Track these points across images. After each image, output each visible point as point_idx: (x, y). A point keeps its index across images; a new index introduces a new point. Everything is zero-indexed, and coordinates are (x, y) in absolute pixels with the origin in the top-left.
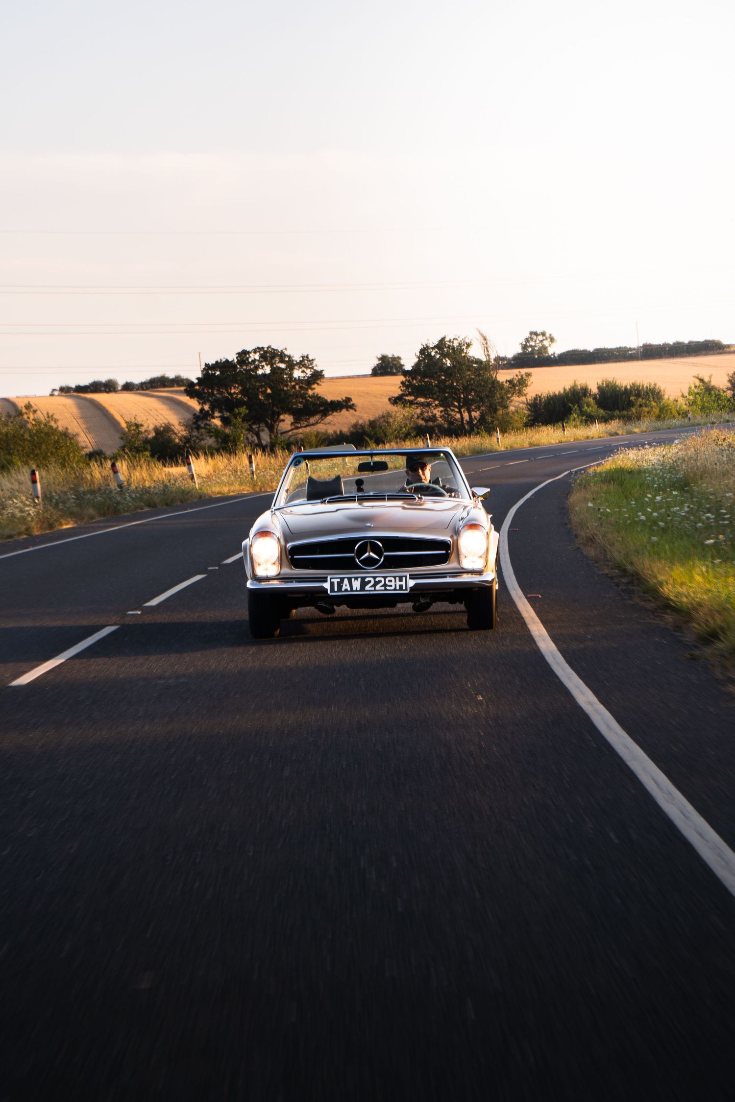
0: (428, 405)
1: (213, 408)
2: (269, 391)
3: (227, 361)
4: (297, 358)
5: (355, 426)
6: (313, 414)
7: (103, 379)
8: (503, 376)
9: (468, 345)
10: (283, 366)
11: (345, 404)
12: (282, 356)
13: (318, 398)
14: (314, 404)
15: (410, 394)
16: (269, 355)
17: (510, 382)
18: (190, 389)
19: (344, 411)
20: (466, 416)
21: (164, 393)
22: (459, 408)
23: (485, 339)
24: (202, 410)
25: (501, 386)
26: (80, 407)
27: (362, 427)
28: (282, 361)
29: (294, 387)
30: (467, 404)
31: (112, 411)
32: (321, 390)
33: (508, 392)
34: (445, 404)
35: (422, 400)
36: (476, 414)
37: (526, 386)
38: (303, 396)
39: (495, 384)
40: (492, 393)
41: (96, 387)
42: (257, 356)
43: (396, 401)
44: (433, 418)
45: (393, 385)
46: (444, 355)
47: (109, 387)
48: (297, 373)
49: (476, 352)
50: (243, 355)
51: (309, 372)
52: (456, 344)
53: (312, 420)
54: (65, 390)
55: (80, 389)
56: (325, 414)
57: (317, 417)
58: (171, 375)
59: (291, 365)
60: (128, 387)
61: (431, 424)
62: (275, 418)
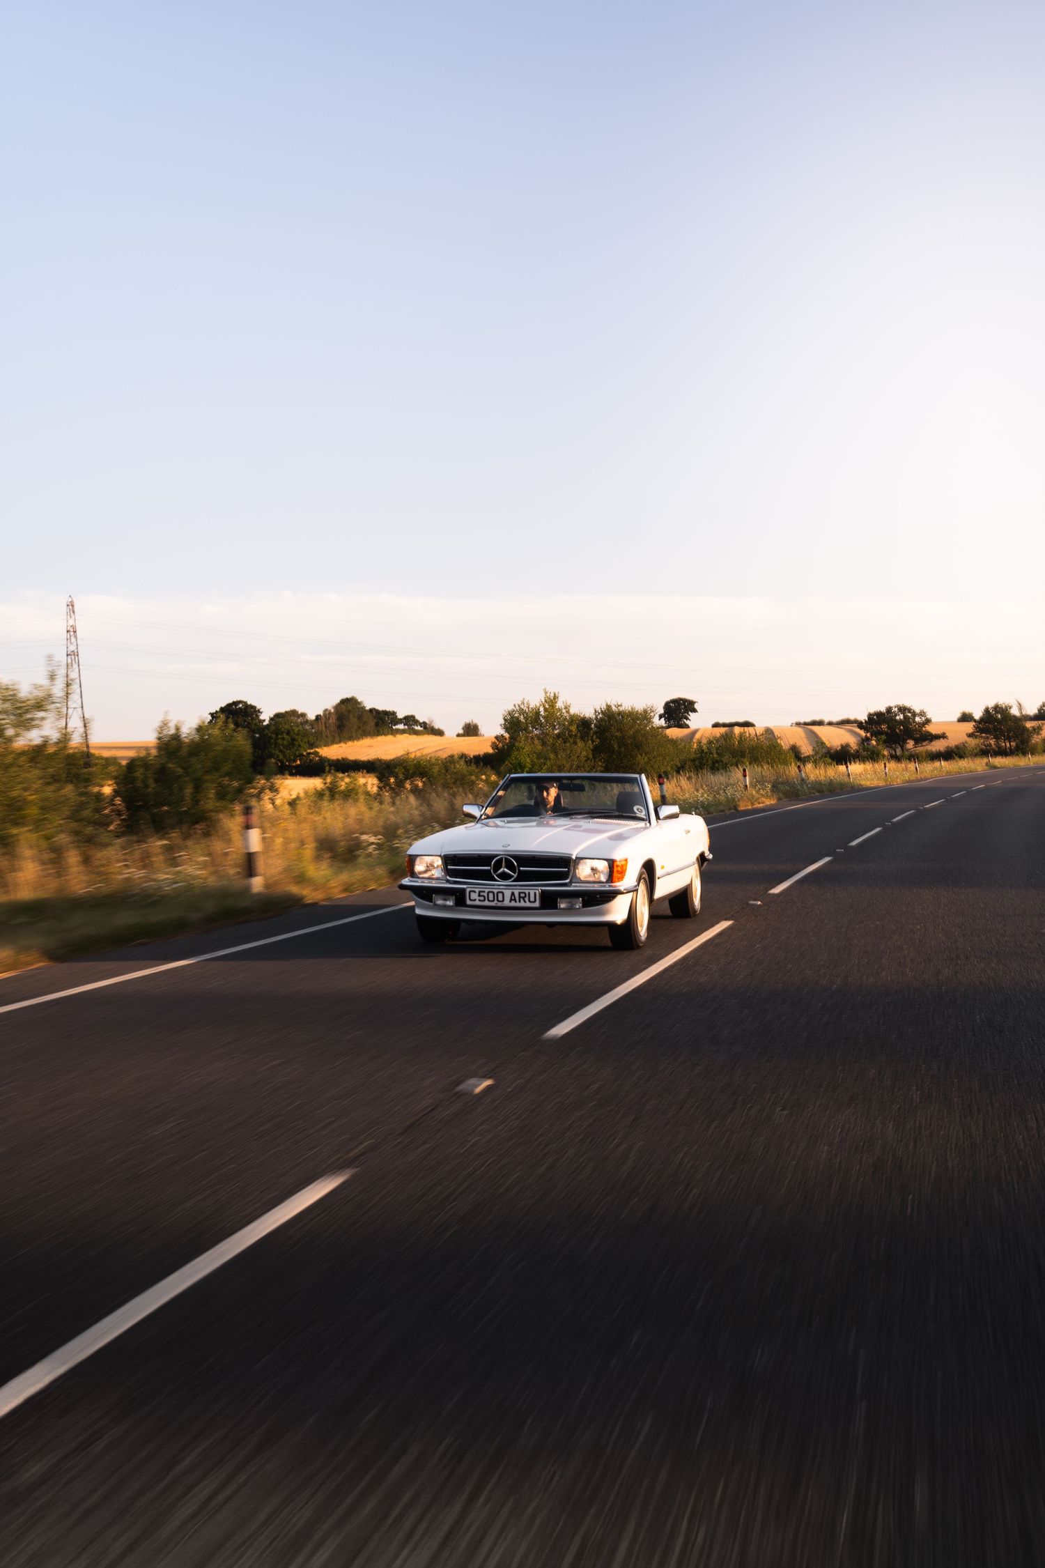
0: (988, 738)
1: (872, 735)
2: (902, 727)
3: (880, 712)
4: (917, 711)
5: (948, 747)
6: (924, 740)
7: (817, 718)
8: (1029, 725)
9: (1010, 708)
10: (910, 715)
11: (943, 736)
12: (909, 710)
13: (928, 732)
14: (926, 735)
15: (978, 732)
16: (903, 709)
17: (1033, 727)
18: (860, 725)
19: (942, 739)
20: (1008, 745)
21: (848, 727)
22: (1005, 740)
23: (1019, 704)
24: (866, 735)
25: (1028, 730)
26: (806, 733)
27: (951, 748)
28: (909, 712)
29: (915, 726)
30: (1009, 739)
31: (820, 735)
32: (930, 728)
33: (1031, 733)
34: (997, 738)
35: (984, 735)
36: (1013, 744)
37: (1042, 730)
38: (920, 731)
39: (1025, 729)
40: (1022, 734)
41: (814, 723)
42: (896, 709)
43: (970, 735)
44: (990, 745)
45: (969, 727)
46: (997, 712)
47: (820, 723)
48: (917, 719)
49: (1015, 711)
50: (889, 710)
51: (924, 719)
52: (1004, 706)
53: (924, 744)
54: (798, 724)
55: (806, 724)
56: (931, 740)
57: (927, 742)
58: (852, 718)
59: (914, 714)
60: (830, 724)
61: (988, 748)
62: (905, 742)
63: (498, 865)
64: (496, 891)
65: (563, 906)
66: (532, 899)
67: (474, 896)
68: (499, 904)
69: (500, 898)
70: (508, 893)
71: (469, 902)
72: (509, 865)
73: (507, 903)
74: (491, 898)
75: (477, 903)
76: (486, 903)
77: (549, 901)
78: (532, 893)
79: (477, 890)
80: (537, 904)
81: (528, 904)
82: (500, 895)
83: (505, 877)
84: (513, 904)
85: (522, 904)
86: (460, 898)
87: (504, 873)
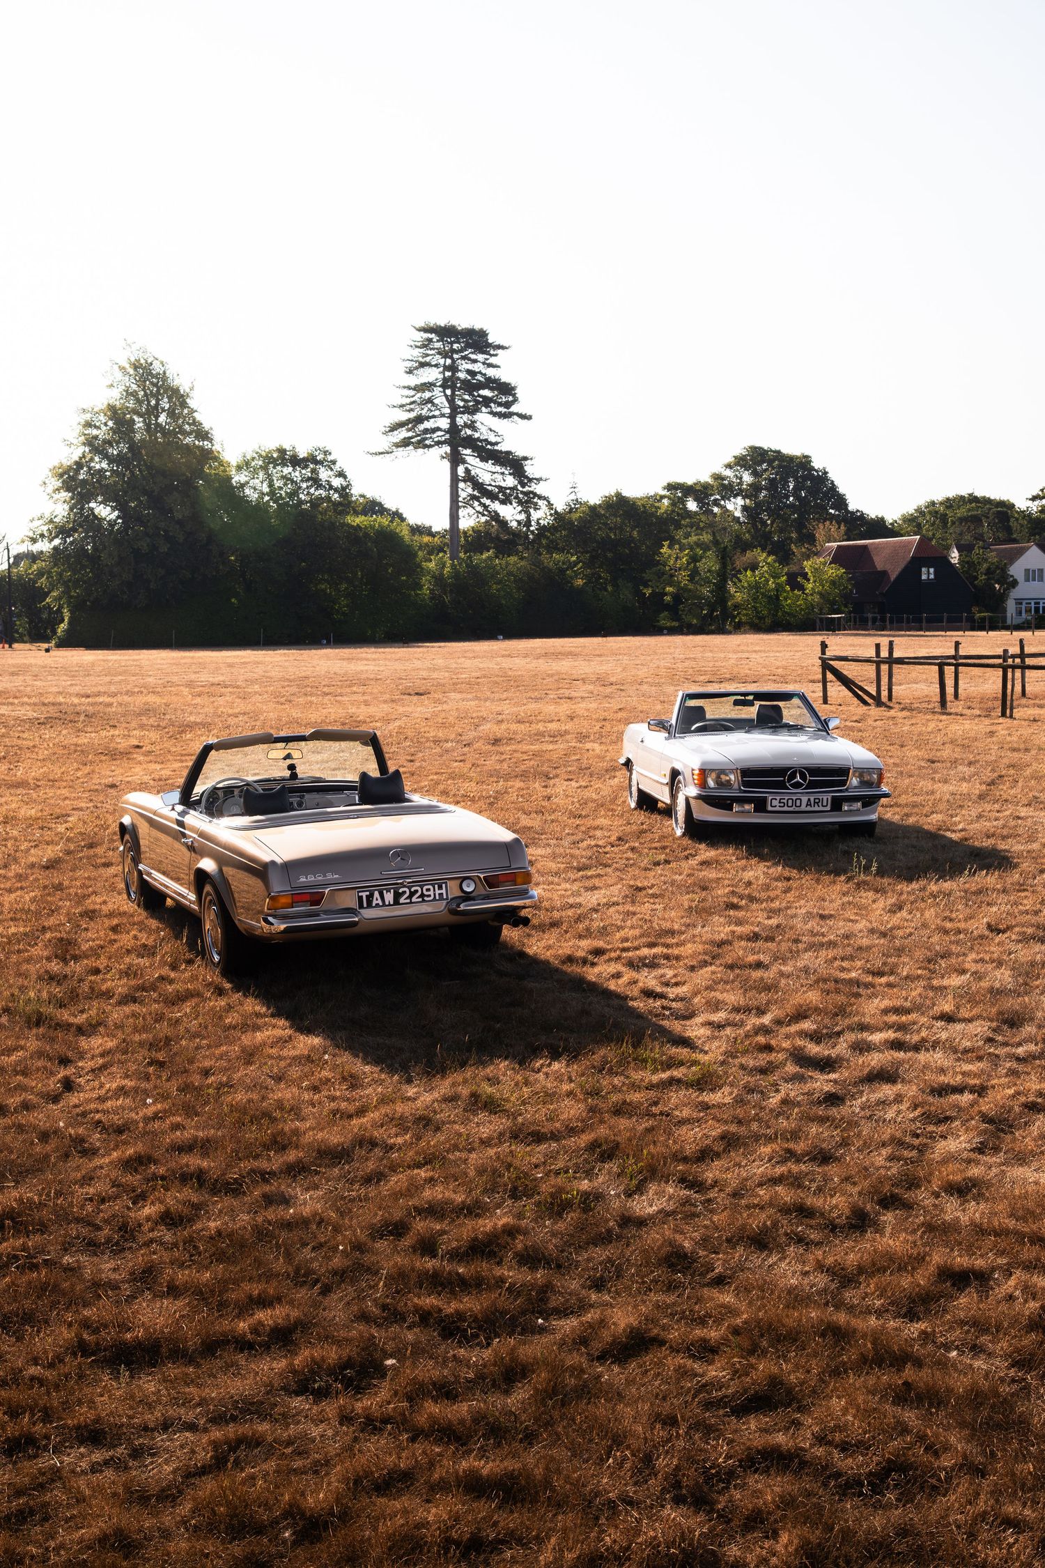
63: (793, 776)
64: (794, 798)
65: (846, 808)
66: (825, 804)
67: (775, 803)
68: (797, 809)
69: (798, 804)
70: (804, 799)
71: (770, 808)
72: (803, 777)
73: (803, 808)
74: (790, 804)
75: (778, 809)
76: (786, 809)
77: (837, 805)
78: (825, 798)
79: (778, 798)
80: (828, 808)
81: (821, 808)
82: (798, 802)
83: (797, 785)
84: (809, 809)
85: (816, 808)
86: (761, 806)
87: (798, 782)
